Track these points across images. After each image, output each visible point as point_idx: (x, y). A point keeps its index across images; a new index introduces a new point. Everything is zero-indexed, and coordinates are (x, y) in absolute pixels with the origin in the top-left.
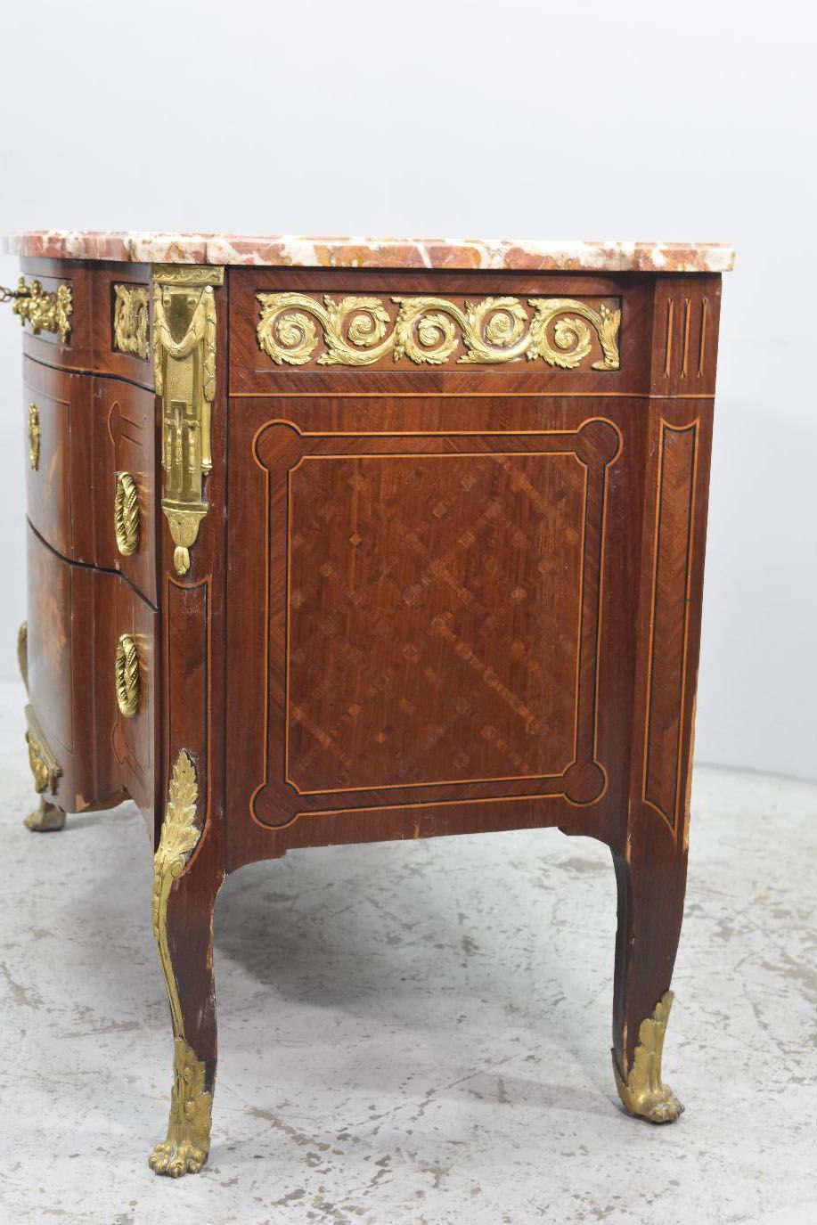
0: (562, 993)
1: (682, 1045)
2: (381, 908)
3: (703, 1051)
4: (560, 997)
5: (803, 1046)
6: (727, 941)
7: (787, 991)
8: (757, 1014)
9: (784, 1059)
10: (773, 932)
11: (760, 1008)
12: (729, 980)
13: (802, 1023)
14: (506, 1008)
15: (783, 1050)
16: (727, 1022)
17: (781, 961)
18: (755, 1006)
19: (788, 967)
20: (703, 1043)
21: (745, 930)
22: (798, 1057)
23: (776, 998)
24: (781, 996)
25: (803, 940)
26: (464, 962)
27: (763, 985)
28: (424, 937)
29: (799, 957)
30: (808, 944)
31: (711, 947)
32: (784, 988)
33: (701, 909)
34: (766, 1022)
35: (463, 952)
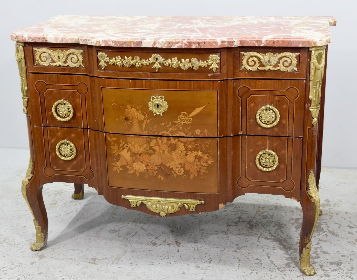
0: (210, 258)
1: (251, 273)
2: (146, 231)
3: (257, 275)
4: (210, 259)
5: (285, 268)
6: (252, 230)
7: (275, 247)
8: (269, 258)
9: (281, 274)
10: (265, 224)
11: (269, 255)
12: (257, 245)
13: (282, 259)
14: (196, 267)
15: (280, 271)
16: (261, 262)
17: (270, 236)
18: (267, 254)
19: (273, 237)
20: (257, 272)
21: (256, 225)
22: (284, 273)
24: (273, 250)
25: (274, 227)
26: (178, 250)
27: (267, 246)
28: (163, 242)
29: (275, 233)
30: (276, 228)
31: (249, 233)
32: (273, 246)
33: (242, 218)
34: (272, 260)
35: (176, 246)
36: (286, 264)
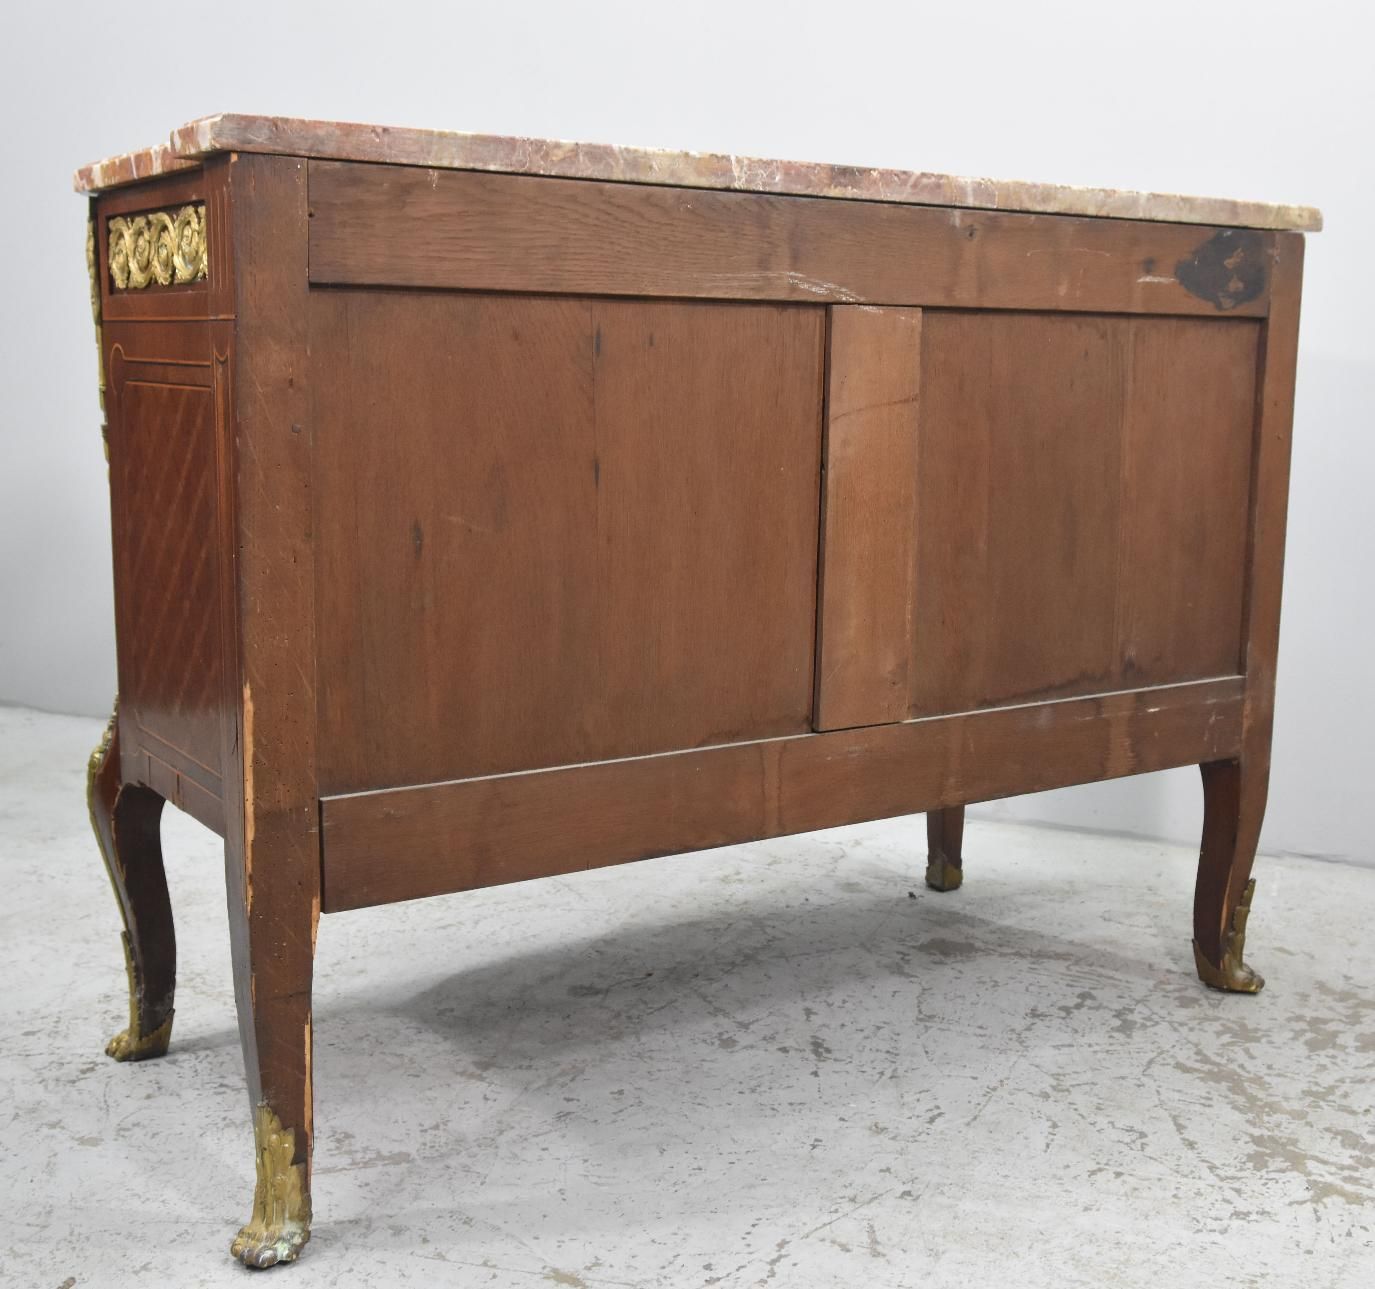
0: (938, 1107)
1: (1093, 1173)
2: (710, 1002)
3: (1119, 1180)
4: (936, 1112)
5: (1241, 1170)
6: (1129, 1036)
7: (1210, 1099)
8: (1178, 1130)
9: (1220, 1188)
10: (1181, 1024)
11: (1181, 1121)
12: (1139, 1086)
13: (1235, 1139)
14: (870, 1129)
15: (1217, 1175)
16: (1144, 1140)
17: (1197, 1061)
18: (1175, 1118)
19: (1207, 1067)
20: (1119, 1170)
21: (1148, 1024)
22: (1236, 1185)
23: (1198, 1108)
24: (1204, 1105)
25: (1219, 1034)
26: (815, 1069)
27: (1179, 1091)
28: (764, 1039)
29: (1218, 1055)
30: (1226, 1038)
31: (1111, 1044)
32: (1204, 1095)
33: (1093, 998)
34: (1191, 1139)
35: (813, 1057)
36: (1250, 1157)
